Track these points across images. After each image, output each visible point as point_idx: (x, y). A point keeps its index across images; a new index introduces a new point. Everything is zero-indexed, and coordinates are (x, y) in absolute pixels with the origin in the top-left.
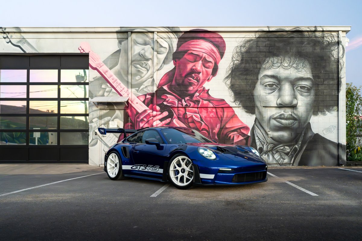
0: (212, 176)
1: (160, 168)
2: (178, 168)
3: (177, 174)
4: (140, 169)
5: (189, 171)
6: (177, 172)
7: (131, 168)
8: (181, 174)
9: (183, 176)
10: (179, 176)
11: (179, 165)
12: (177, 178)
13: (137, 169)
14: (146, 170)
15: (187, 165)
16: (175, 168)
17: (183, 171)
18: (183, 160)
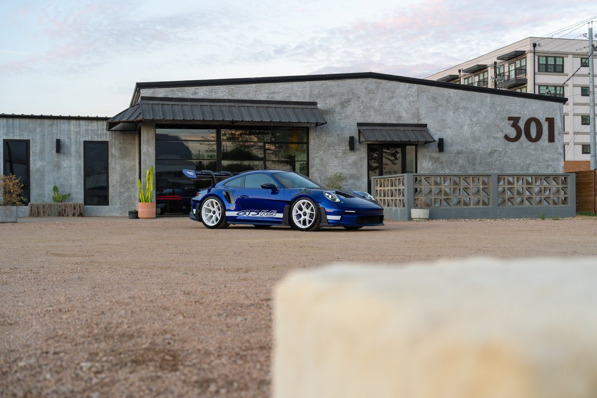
0: (338, 218)
1: (277, 212)
2: (300, 212)
3: (300, 218)
4: (250, 215)
5: (311, 213)
6: (299, 216)
7: (238, 214)
8: (303, 217)
9: (305, 219)
10: (302, 219)
11: (301, 209)
12: (300, 222)
13: (245, 215)
14: (259, 216)
15: (307, 208)
16: (298, 212)
17: (305, 214)
18: (304, 204)
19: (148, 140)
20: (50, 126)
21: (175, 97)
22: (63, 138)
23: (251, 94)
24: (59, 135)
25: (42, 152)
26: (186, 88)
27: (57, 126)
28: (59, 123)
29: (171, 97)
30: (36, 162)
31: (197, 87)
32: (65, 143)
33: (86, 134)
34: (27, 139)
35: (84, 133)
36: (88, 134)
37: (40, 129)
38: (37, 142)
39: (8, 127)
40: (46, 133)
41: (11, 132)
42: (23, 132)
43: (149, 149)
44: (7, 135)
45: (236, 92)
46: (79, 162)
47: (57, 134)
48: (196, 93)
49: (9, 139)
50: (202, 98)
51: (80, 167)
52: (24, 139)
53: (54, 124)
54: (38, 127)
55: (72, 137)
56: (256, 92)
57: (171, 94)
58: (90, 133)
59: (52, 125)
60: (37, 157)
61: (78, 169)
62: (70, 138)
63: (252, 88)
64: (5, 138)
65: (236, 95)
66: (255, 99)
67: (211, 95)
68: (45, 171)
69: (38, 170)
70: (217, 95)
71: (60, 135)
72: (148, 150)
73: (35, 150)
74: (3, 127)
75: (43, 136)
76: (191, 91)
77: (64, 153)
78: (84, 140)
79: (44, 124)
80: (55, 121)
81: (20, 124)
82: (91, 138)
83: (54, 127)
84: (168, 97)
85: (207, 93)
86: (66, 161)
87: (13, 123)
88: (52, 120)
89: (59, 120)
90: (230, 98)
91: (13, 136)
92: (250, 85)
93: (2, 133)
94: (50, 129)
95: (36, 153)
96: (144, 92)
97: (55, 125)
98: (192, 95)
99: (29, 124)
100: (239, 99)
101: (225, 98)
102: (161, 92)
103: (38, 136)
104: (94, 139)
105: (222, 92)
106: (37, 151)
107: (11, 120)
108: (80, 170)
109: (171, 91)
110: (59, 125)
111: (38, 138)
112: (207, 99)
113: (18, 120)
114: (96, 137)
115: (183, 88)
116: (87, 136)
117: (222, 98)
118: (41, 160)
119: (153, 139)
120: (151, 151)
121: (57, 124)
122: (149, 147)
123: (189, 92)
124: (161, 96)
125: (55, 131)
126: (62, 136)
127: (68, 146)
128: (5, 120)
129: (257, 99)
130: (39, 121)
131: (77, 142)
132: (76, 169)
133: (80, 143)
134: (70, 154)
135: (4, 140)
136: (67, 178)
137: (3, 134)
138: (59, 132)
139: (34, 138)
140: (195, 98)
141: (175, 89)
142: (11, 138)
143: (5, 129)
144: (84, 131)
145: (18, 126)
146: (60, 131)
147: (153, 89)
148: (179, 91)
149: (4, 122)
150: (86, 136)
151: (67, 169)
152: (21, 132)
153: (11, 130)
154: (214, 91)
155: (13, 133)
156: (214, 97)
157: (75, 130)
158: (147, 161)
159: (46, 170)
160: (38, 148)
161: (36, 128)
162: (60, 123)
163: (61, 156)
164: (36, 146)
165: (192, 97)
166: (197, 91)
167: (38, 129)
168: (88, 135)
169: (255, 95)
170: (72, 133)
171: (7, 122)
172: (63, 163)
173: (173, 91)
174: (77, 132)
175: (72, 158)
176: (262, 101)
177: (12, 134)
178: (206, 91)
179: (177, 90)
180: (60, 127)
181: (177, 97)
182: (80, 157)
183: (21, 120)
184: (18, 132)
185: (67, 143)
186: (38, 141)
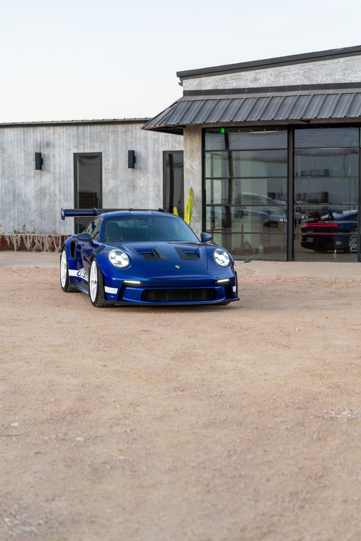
0: (115, 291)
4: (83, 277)
7: (77, 274)
14: (85, 279)
19: (192, 151)
20: (124, 134)
21: (227, 88)
22: (138, 149)
23: (337, 74)
24: (134, 145)
25: (115, 167)
26: (243, 73)
27: (132, 132)
28: (134, 128)
29: (222, 88)
30: (108, 181)
31: (257, 71)
32: (141, 155)
33: (165, 142)
34: (98, 151)
35: (164, 140)
36: (168, 141)
37: (113, 138)
38: (109, 155)
39: (78, 138)
40: (120, 142)
41: (82, 143)
42: (94, 142)
43: (193, 164)
44: (77, 147)
45: (314, 72)
46: (157, 180)
47: (132, 142)
48: (256, 80)
49: (80, 152)
50: (264, 86)
51: (158, 186)
52: (96, 151)
53: (129, 130)
54: (110, 135)
55: (149, 146)
56: (346, 69)
57: (222, 85)
58: (170, 140)
59: (126, 132)
60: (110, 175)
61: (156, 188)
62: (146, 148)
63: (339, 65)
64: (76, 152)
65: (315, 78)
66: (344, 82)
67: (278, 81)
68: (118, 193)
69: (111, 191)
70: (287, 80)
71: (136, 145)
72: (191, 166)
73: (108, 165)
74: (74, 138)
75: (116, 147)
76: (249, 77)
77: (140, 169)
78: (164, 150)
79: (117, 131)
80: (130, 126)
81: (91, 133)
82: (172, 146)
83: (129, 134)
84: (218, 88)
85: (272, 78)
86: (143, 179)
87: (84, 132)
88: (126, 126)
89: (134, 125)
90: (307, 82)
91: (84, 148)
92: (336, 61)
93: (72, 146)
94: (124, 137)
95: (108, 169)
96: (187, 84)
97: (130, 132)
98: (251, 83)
99: (101, 132)
100: (319, 83)
101: (299, 83)
102: (210, 83)
103: (110, 147)
104: (176, 147)
105: (294, 75)
106: (110, 167)
107: (81, 128)
108: (159, 191)
109: (222, 79)
110: (134, 131)
111: (110, 149)
112: (272, 88)
113: (89, 127)
114: (177, 145)
115: (239, 74)
116: (167, 144)
117: (294, 84)
118: (114, 179)
119: (198, 151)
120: (195, 167)
121: (132, 130)
122: (193, 162)
123: (247, 79)
124: (209, 87)
125: (130, 139)
126: (138, 146)
127: (144, 159)
128: (75, 128)
129: (347, 82)
130: (112, 127)
131: (155, 154)
132: (154, 189)
133: (159, 154)
134: (147, 169)
135: (74, 154)
136: (143, 201)
137: (74, 147)
138: (134, 141)
139: (107, 149)
140: (255, 86)
141: (228, 76)
142: (81, 151)
143: (76, 139)
144: (163, 137)
145: (89, 136)
146: (136, 139)
147: (198, 79)
148: (233, 79)
149: (74, 131)
150: (165, 145)
151: (144, 190)
152: (93, 144)
153: (82, 141)
154: (282, 74)
155: (84, 144)
156: (282, 83)
157: (153, 137)
158: (191, 181)
159: (120, 191)
160: (111, 163)
161: (108, 137)
162: (136, 129)
163: (137, 172)
164: (108, 161)
165: (251, 85)
166: (258, 76)
167: (111, 138)
168: (169, 143)
169: (344, 75)
170: (149, 141)
171: (77, 131)
172: (139, 181)
173: (225, 78)
174: (155, 139)
175: (149, 175)
176: (354, 83)
177: (82, 146)
178: (271, 75)
179: (230, 77)
180: (136, 134)
181: (231, 87)
182: (158, 173)
183: (93, 127)
184: (89, 142)
185: (143, 154)
186: (111, 154)
